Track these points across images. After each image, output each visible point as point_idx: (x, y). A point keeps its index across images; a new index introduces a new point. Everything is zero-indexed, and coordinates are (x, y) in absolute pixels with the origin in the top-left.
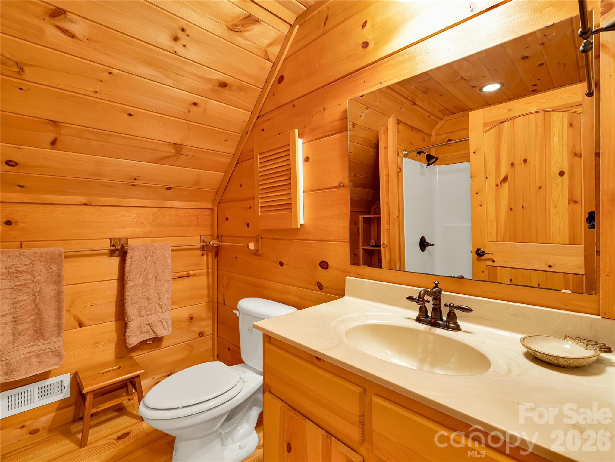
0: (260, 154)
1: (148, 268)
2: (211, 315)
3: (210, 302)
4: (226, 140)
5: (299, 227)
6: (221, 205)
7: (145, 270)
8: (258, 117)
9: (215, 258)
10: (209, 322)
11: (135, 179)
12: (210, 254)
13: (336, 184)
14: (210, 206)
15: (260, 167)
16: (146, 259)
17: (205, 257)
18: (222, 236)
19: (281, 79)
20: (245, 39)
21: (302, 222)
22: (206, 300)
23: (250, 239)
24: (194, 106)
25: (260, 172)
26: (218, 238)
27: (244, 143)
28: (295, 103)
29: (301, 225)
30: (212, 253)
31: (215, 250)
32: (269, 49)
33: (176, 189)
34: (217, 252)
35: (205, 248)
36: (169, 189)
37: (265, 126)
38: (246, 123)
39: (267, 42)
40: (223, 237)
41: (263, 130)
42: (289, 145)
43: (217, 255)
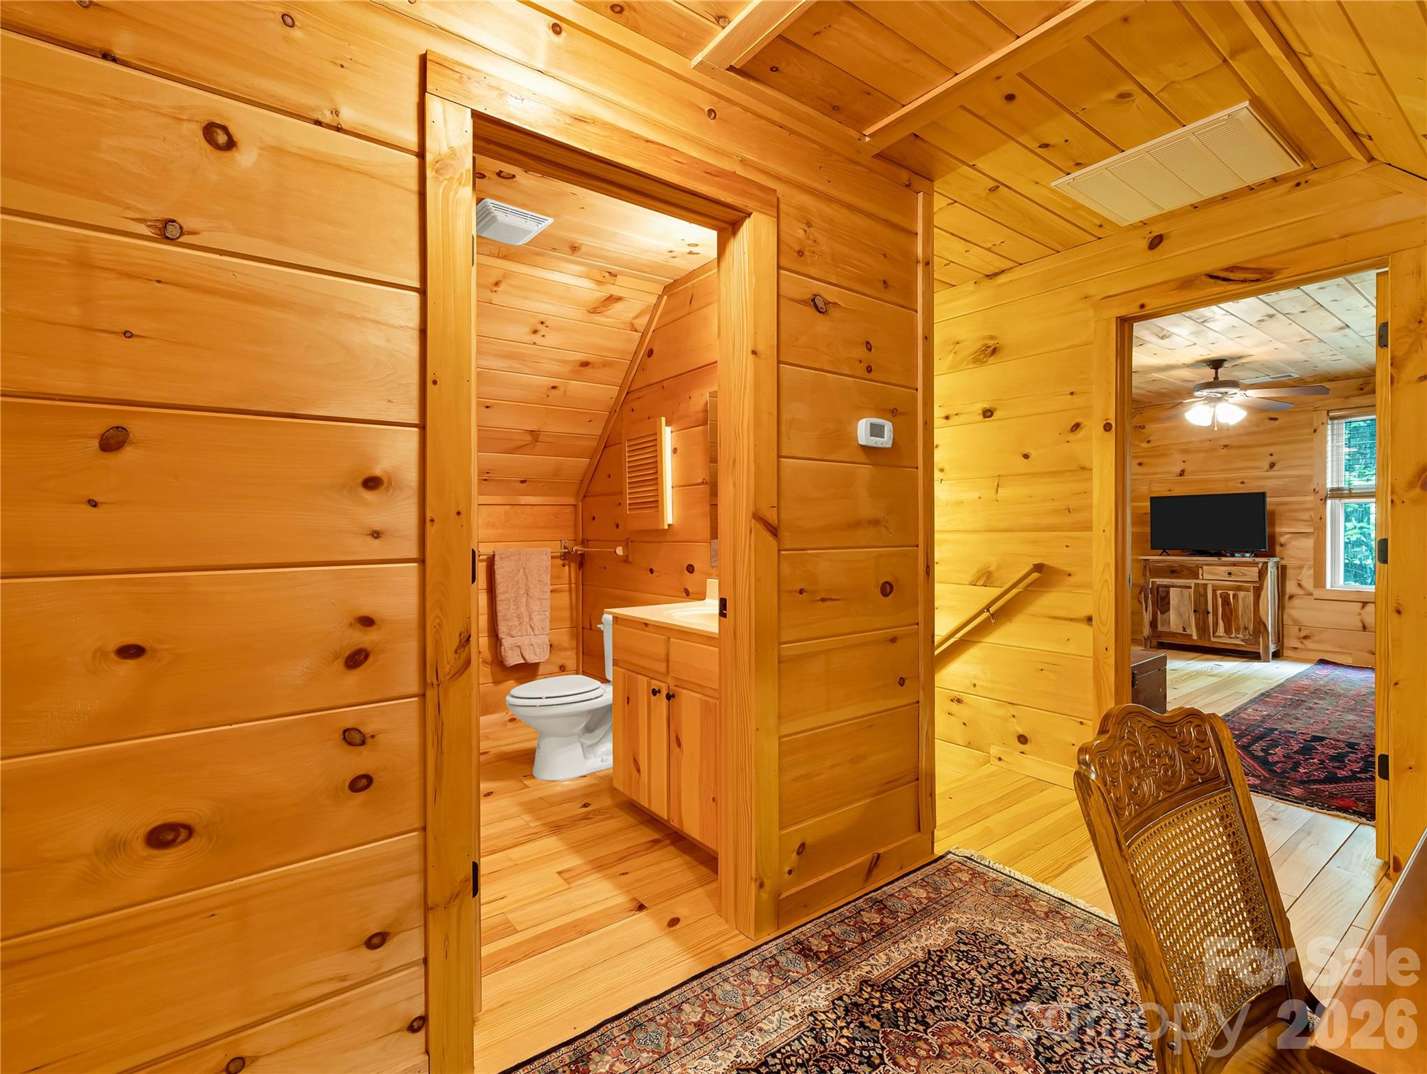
0: (628, 440)
1: (520, 581)
2: (574, 644)
3: (574, 627)
4: (590, 421)
5: (666, 527)
6: (587, 500)
7: (517, 584)
8: (627, 393)
9: (580, 569)
10: (572, 654)
11: (488, 473)
12: (572, 565)
13: (700, 481)
14: (572, 501)
15: (628, 456)
16: (518, 571)
17: (567, 567)
18: (588, 540)
19: (650, 353)
20: (607, 317)
21: (670, 522)
22: (568, 624)
23: (618, 543)
24: (554, 390)
25: (628, 462)
26: (584, 542)
27: (613, 421)
28: (665, 384)
29: (669, 525)
30: (576, 563)
31: (579, 559)
32: (635, 321)
33: (530, 481)
34: (581, 561)
35: (566, 556)
36: (523, 482)
37: (635, 405)
38: (613, 400)
39: (632, 315)
40: (589, 542)
41: (633, 410)
42: (656, 434)
43: (581, 565)
